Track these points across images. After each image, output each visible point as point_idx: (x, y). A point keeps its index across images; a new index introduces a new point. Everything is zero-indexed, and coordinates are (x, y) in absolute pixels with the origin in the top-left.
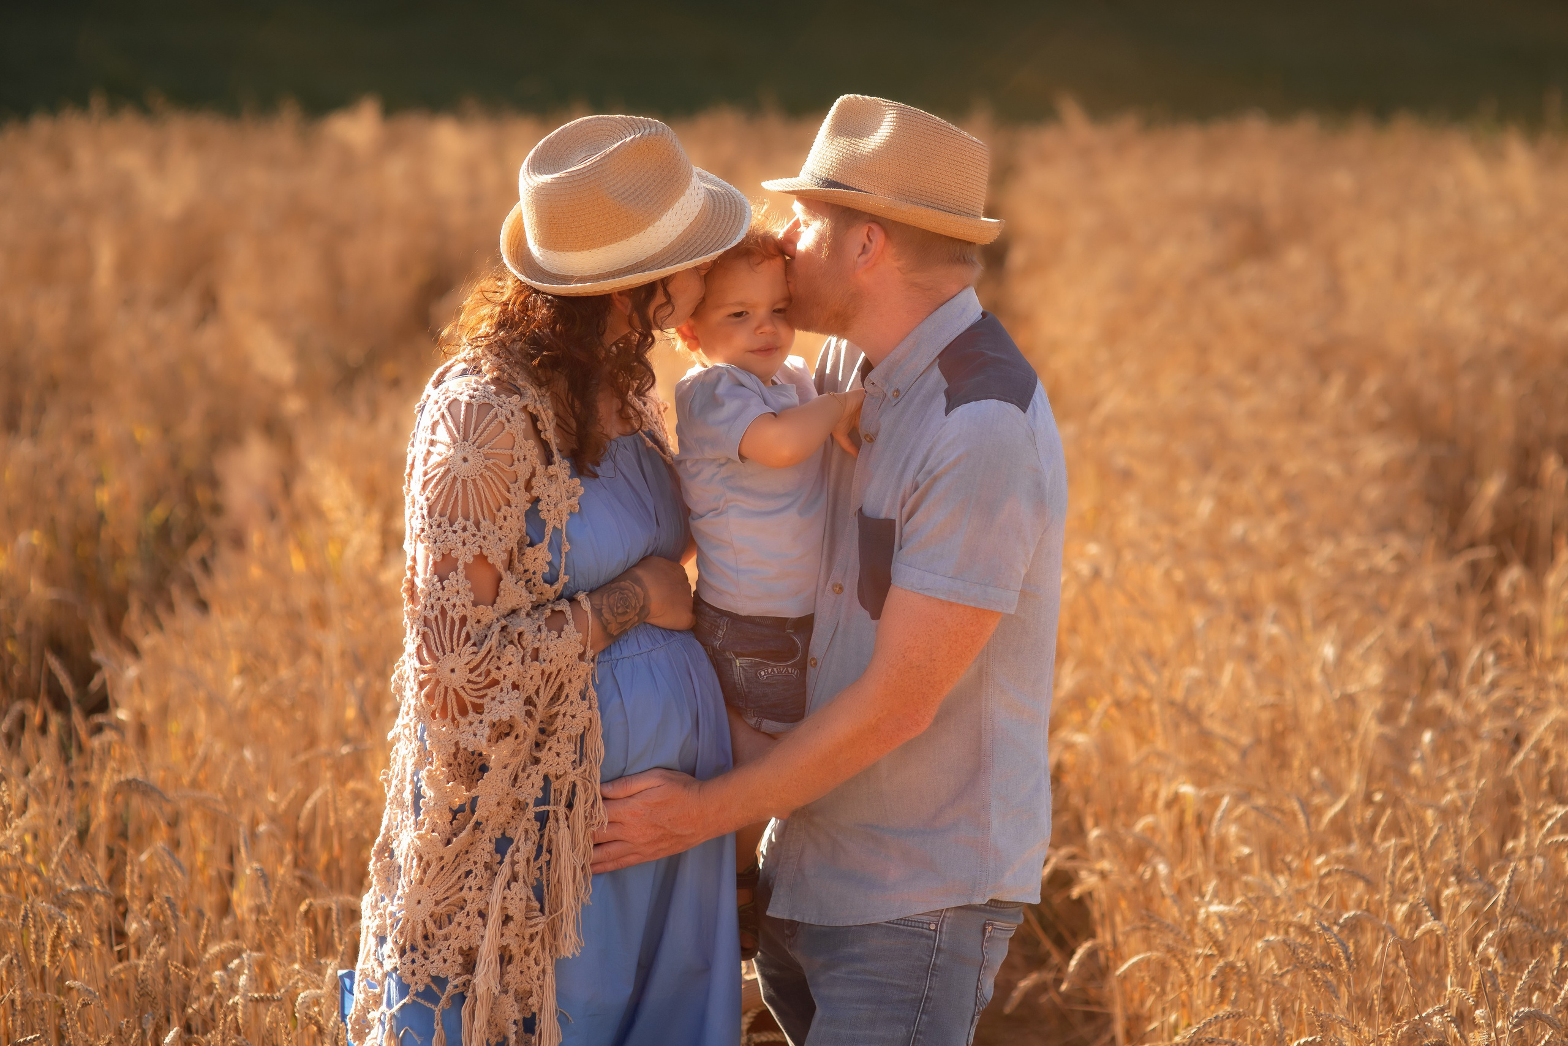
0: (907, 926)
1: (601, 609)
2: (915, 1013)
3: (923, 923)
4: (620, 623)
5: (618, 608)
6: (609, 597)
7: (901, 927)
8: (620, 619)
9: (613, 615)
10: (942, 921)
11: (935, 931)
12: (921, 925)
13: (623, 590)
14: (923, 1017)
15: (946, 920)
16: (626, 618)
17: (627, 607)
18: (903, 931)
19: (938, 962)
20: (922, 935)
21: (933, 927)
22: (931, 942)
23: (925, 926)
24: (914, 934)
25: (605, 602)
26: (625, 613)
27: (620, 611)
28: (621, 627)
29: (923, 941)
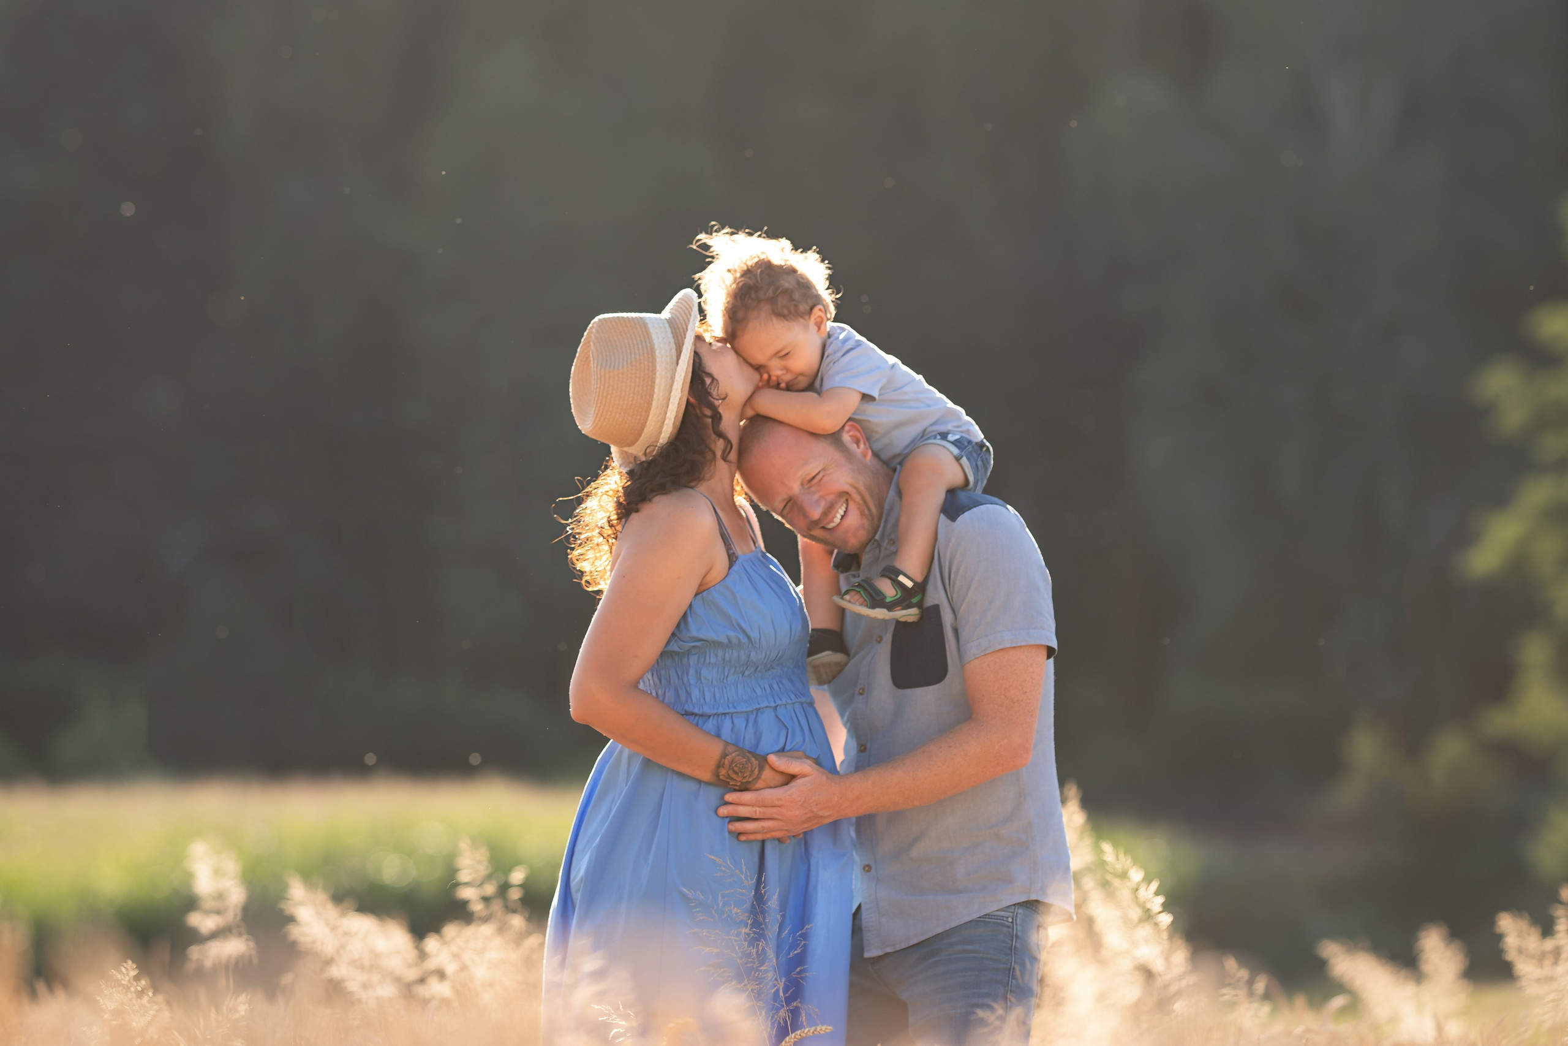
0: (991, 918)
1: (728, 755)
2: (1007, 978)
3: (1003, 917)
4: (728, 775)
5: (736, 766)
6: (738, 755)
7: (987, 920)
8: (731, 773)
9: (730, 766)
10: (1016, 916)
11: (1012, 922)
12: (1001, 918)
13: (749, 762)
14: (1013, 981)
15: (1018, 915)
16: (734, 776)
17: (741, 772)
18: (989, 922)
19: (1017, 945)
20: (1003, 925)
21: (1010, 920)
22: (1011, 930)
23: (1005, 919)
24: (998, 924)
25: (734, 754)
26: (737, 773)
27: (736, 769)
28: (728, 778)
29: (1005, 929)
